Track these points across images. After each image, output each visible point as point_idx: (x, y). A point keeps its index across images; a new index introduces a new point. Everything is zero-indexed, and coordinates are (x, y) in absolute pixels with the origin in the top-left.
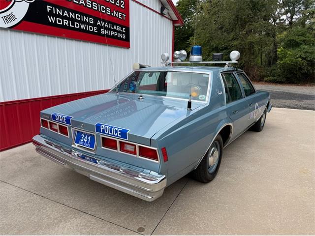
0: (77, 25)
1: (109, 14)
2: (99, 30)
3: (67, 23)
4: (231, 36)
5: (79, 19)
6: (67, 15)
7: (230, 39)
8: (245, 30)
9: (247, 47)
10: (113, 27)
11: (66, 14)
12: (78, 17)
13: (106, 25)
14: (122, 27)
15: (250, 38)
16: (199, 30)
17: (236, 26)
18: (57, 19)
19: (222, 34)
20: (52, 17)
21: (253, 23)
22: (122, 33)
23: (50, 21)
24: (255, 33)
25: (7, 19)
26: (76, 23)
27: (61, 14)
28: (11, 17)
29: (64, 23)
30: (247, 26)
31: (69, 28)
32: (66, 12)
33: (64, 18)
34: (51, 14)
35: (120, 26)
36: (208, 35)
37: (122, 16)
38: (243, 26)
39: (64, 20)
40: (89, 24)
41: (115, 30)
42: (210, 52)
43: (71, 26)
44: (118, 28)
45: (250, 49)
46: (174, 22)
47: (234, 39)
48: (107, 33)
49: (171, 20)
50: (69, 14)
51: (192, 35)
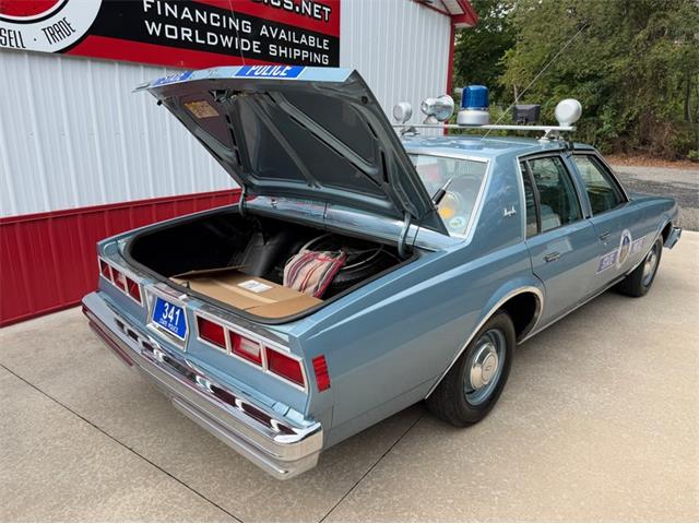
0: (212, 39)
1: (291, 8)
2: (264, 47)
3: (188, 36)
4: (609, 45)
5: (218, 24)
6: (189, 16)
7: (606, 53)
8: (646, 31)
9: (650, 73)
10: (298, 38)
11: (186, 14)
12: (215, 20)
13: (282, 36)
14: (321, 37)
15: (659, 51)
16: (528, 33)
17: (622, 19)
18: (167, 26)
19: (586, 42)
20: (153, 24)
21: (668, 13)
22: (322, 52)
23: (151, 33)
24: (672, 37)
25: (53, 33)
26: (209, 34)
27: (175, 15)
28: (63, 28)
29: (183, 35)
30: (650, 21)
31: (193, 45)
32: (186, 9)
33: (180, 23)
34: (152, 15)
35: (316, 35)
36: (549, 45)
37: (321, 12)
38: (640, 21)
39: (183, 29)
40: (242, 35)
41: (303, 47)
42: (553, 85)
43: (198, 41)
44: (312, 41)
45: (655, 79)
46: (455, 19)
47: (614, 54)
48: (283, 54)
49: (448, 14)
50: (194, 15)
51: (511, 45)
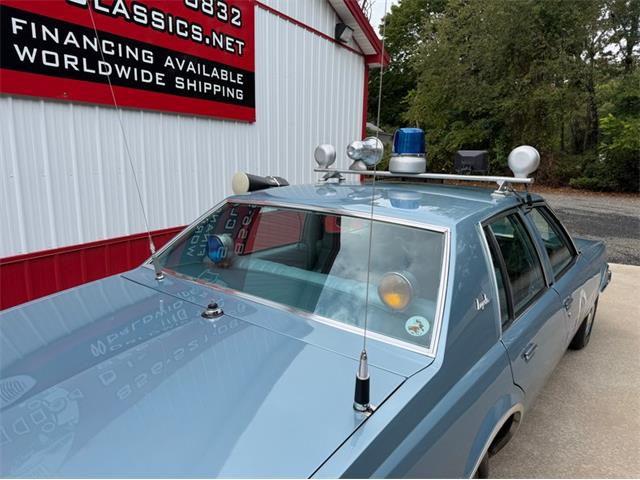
0: (104, 69)
1: (200, 39)
2: (170, 75)
3: (74, 64)
4: (498, 88)
5: (112, 53)
6: (75, 42)
7: (496, 94)
8: (529, 75)
9: (533, 112)
10: (209, 71)
11: (71, 39)
12: (109, 48)
13: (190, 68)
14: (235, 71)
15: (539, 93)
16: (427, 76)
17: (508, 66)
18: (44, 52)
19: (478, 85)
20: (26, 49)
21: (546, 61)
22: (235, 86)
23: (23, 59)
24: (549, 81)
26: (100, 63)
27: (56, 39)
29: (67, 62)
30: (531, 68)
31: (81, 75)
32: (71, 34)
33: (62, 49)
35: (228, 68)
36: (446, 86)
37: (234, 45)
38: (523, 69)
39: (66, 56)
40: (140, 65)
41: (213, 81)
43: (86, 70)
44: (224, 75)
45: (538, 116)
46: (368, 59)
47: (504, 95)
48: (192, 88)
49: (361, 54)
50: (80, 41)
51: (413, 86)
